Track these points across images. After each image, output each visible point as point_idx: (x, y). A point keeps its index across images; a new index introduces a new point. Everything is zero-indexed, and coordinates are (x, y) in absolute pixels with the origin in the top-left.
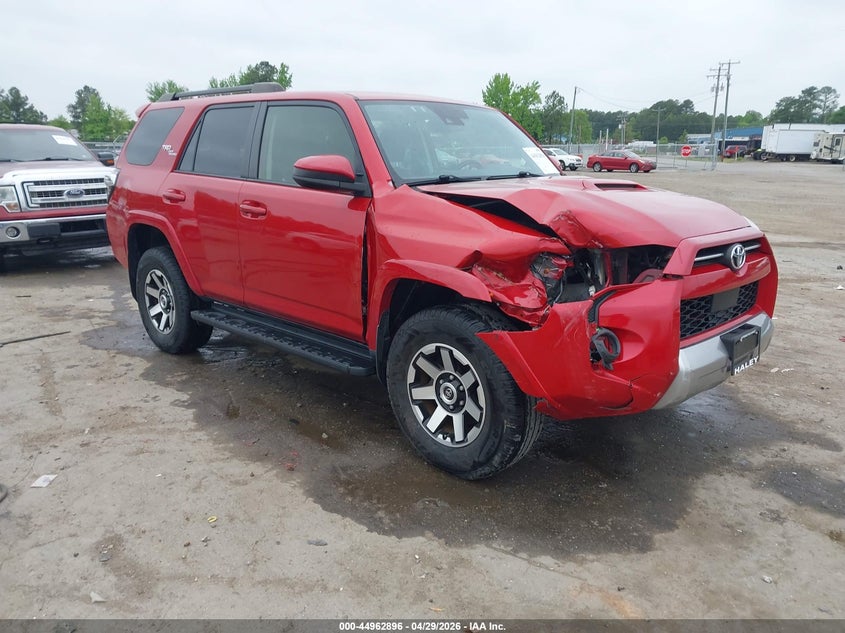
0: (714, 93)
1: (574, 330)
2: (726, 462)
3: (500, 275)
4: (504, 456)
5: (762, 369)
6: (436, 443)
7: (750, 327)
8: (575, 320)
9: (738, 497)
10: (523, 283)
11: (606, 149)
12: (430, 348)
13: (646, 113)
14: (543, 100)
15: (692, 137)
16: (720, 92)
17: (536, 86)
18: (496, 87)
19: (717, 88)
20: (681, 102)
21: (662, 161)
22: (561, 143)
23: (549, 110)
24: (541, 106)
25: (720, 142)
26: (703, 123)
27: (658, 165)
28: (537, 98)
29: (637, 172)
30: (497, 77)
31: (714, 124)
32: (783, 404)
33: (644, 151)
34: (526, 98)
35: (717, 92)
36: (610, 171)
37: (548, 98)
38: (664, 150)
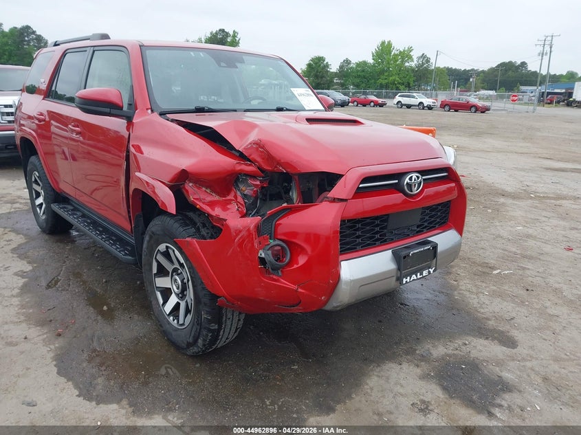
0: (540, 57)
1: (243, 241)
2: (410, 352)
3: (208, 191)
4: (204, 340)
5: (487, 270)
6: (169, 323)
7: (429, 242)
8: (244, 233)
9: (402, 386)
10: (228, 198)
11: (455, 95)
12: (162, 247)
13: (493, 70)
14: (415, 59)
15: (523, 88)
16: (544, 56)
17: (410, 49)
18: (382, 49)
19: (543, 54)
20: (519, 63)
21: (495, 105)
22: (427, 90)
23: (419, 66)
24: (413, 64)
25: (543, 93)
26: (532, 79)
27: (492, 108)
28: (410, 58)
29: (475, 112)
30: (383, 43)
31: (539, 80)
32: (487, 302)
33: (487, 98)
34: (403, 58)
35: (542, 57)
36: (456, 111)
37: (419, 58)
38: (502, 97)
